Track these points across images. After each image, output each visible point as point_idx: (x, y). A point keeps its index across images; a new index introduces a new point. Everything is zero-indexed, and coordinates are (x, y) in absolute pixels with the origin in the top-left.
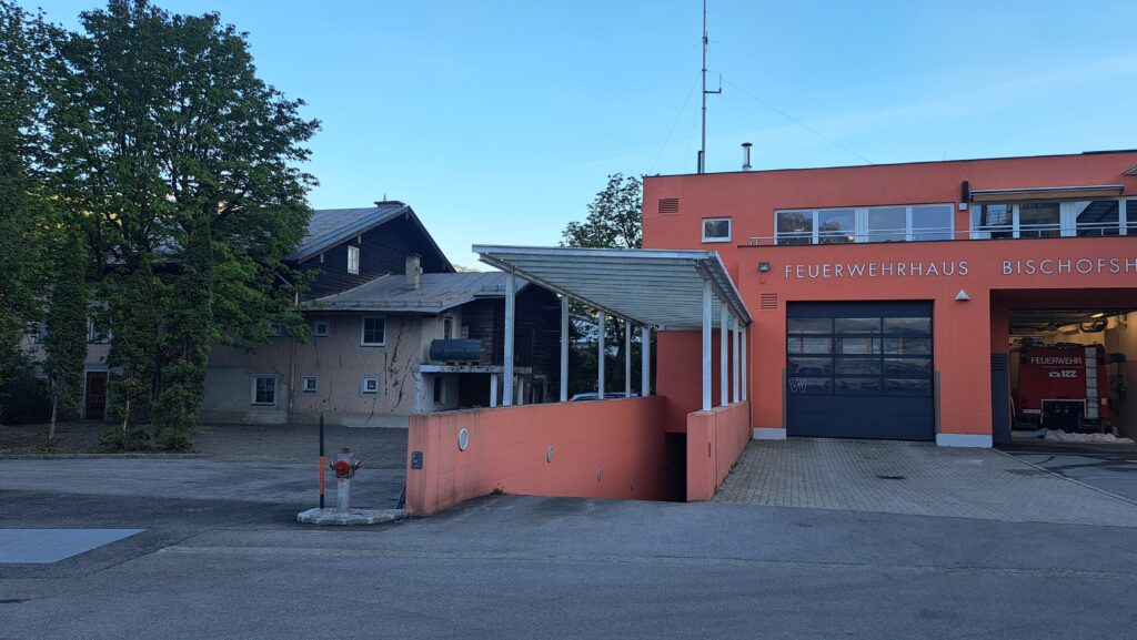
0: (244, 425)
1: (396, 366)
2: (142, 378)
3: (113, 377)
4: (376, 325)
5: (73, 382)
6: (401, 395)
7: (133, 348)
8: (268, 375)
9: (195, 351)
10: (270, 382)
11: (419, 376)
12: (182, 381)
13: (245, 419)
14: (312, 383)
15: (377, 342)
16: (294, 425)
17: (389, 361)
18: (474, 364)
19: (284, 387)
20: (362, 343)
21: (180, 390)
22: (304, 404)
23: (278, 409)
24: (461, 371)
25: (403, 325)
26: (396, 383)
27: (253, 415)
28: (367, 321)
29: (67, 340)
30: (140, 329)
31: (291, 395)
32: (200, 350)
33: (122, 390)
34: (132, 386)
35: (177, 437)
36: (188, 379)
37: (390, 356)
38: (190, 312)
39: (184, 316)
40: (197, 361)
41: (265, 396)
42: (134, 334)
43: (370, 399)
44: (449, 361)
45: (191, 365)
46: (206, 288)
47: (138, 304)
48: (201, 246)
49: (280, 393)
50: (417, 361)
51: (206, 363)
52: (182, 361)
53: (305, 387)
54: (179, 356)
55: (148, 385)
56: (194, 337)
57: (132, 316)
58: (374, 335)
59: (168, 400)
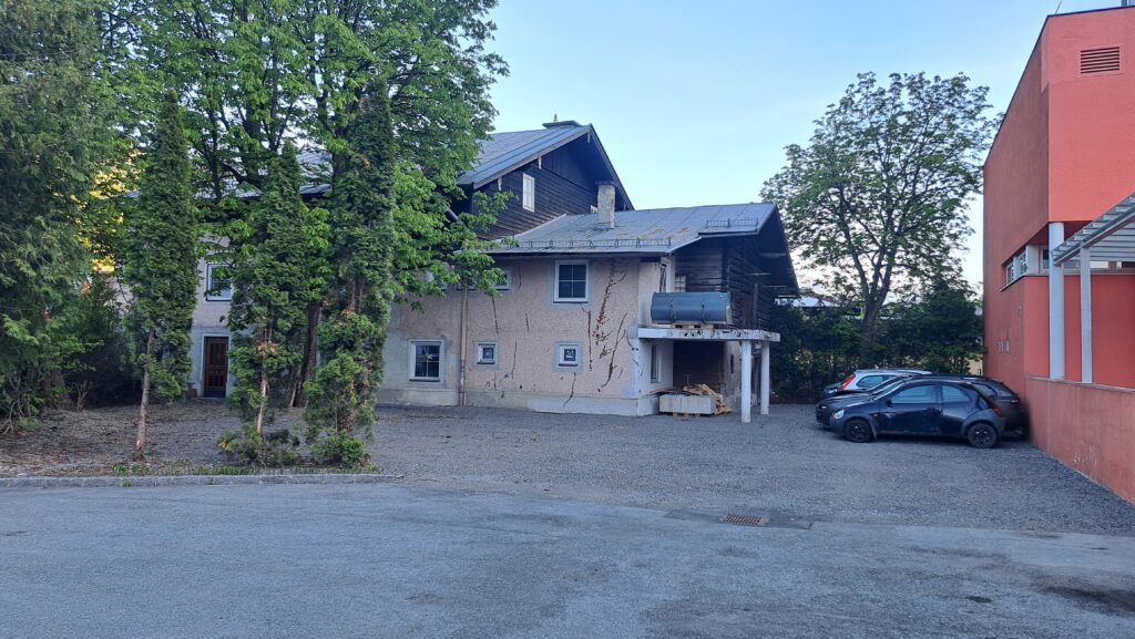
0: (400, 407)
1: (604, 328)
2: (286, 343)
3: (239, 342)
4: (572, 273)
5: (177, 350)
6: (611, 369)
7: (271, 291)
8: (432, 340)
9: (373, 298)
10: (435, 350)
11: (637, 343)
12: (350, 347)
13: (401, 399)
14: (488, 351)
15: (575, 296)
16: (465, 410)
17: (594, 323)
18: (716, 327)
19: (453, 357)
20: (557, 298)
21: (350, 364)
22: (479, 379)
23: (445, 386)
24: (699, 337)
25: (612, 273)
26: (604, 353)
27: (411, 394)
28: (561, 267)
29: (162, 275)
30: (282, 258)
31: (461, 368)
32: (379, 296)
33: (255, 363)
34: (271, 355)
35: (345, 442)
36: (360, 343)
37: (595, 316)
38: (359, 231)
39: (351, 239)
40: (374, 313)
41: (428, 367)
42: (273, 267)
43: (568, 374)
44: (680, 323)
45: (365, 322)
46: (384, 192)
47: (277, 216)
48: (375, 122)
49: (447, 363)
50: (634, 323)
51: (387, 318)
52: (350, 313)
53: (480, 357)
54: (343, 305)
55: (296, 355)
56: (369, 273)
57: (269, 236)
58: (572, 286)
59: (328, 381)
